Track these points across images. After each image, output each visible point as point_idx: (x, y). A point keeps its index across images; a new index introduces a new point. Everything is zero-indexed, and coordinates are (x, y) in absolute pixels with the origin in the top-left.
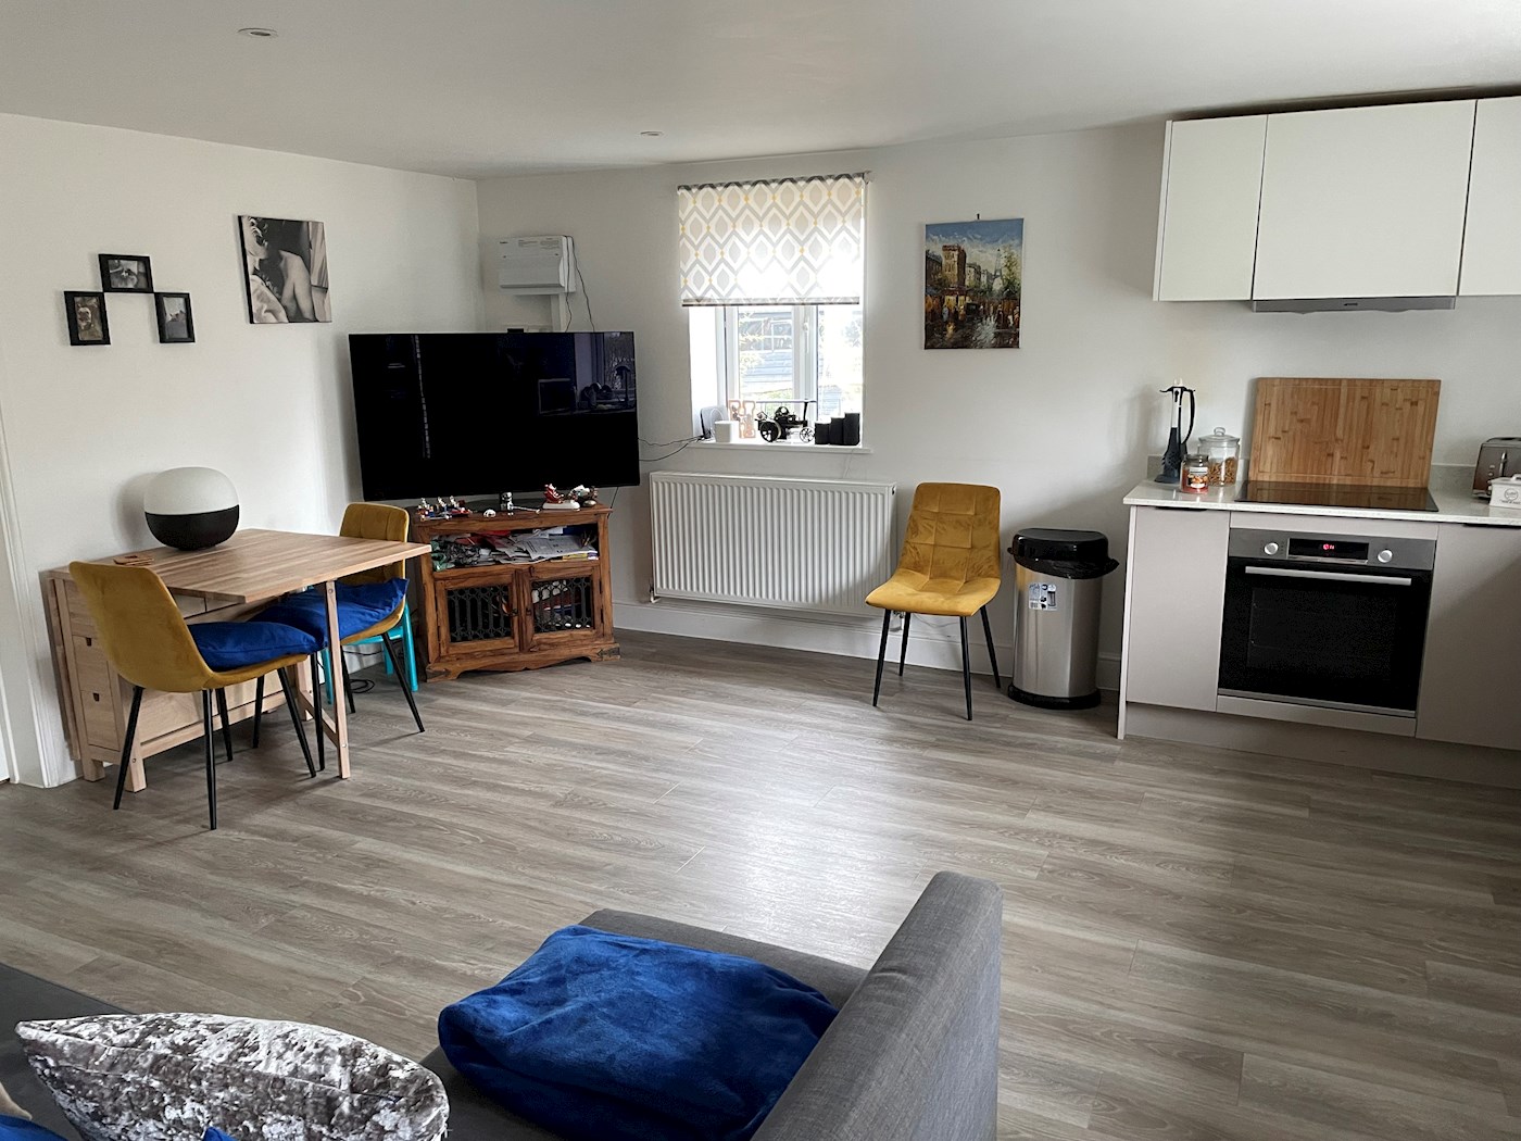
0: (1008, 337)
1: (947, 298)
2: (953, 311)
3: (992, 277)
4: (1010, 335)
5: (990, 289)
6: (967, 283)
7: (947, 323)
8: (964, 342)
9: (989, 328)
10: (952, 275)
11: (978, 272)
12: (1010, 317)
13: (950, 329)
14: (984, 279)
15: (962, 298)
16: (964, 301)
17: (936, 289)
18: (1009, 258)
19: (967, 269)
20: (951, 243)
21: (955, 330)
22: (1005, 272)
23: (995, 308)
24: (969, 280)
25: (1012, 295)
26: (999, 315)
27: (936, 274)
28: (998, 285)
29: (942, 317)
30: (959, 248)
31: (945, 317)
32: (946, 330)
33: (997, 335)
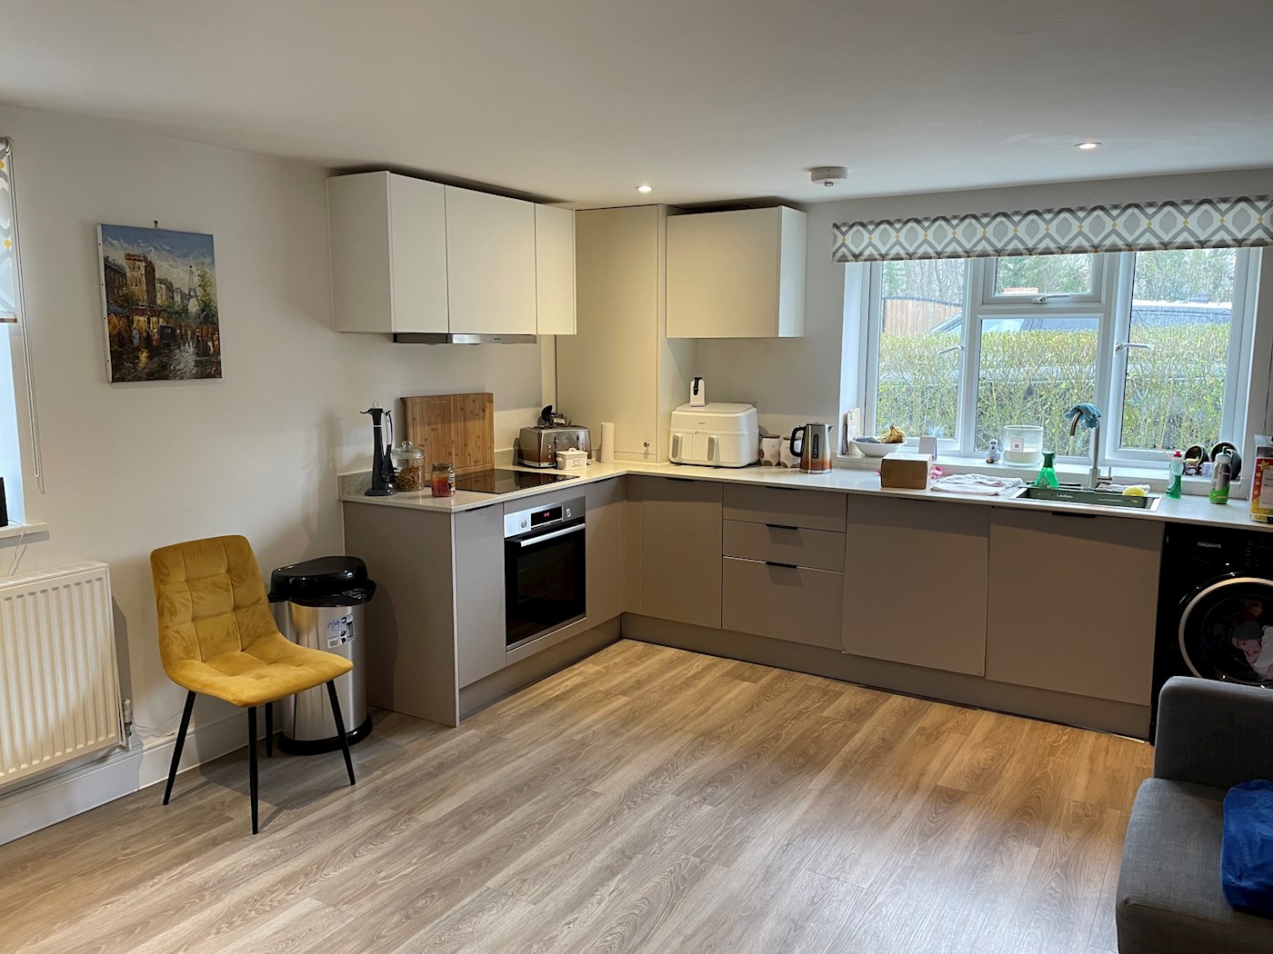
0: (209, 367)
1: (136, 318)
2: (145, 335)
3: (186, 297)
4: (212, 363)
5: (185, 309)
6: (159, 302)
7: (138, 349)
8: (161, 373)
9: (187, 356)
10: (140, 290)
11: (170, 288)
12: (210, 344)
13: (144, 356)
14: (177, 298)
15: (154, 319)
16: (157, 323)
17: (121, 306)
18: (202, 277)
19: (158, 285)
20: (135, 251)
21: (150, 358)
22: (200, 292)
23: (193, 333)
24: (161, 299)
25: (209, 317)
26: (198, 341)
27: (120, 287)
28: (193, 307)
29: (132, 342)
30: (146, 260)
31: (136, 341)
32: (138, 358)
33: (198, 363)
